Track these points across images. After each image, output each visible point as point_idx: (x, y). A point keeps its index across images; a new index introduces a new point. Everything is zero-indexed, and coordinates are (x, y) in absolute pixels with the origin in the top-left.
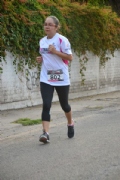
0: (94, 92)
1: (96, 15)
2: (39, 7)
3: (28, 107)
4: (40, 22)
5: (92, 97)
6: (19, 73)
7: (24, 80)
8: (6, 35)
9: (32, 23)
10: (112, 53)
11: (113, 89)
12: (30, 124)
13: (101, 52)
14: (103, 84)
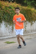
0: (29, 34)
1: (30, 10)
2: (13, 8)
3: (9, 38)
4: (13, 12)
5: (28, 35)
6: (6, 28)
7: (8, 30)
8: (3, 16)
9: (10, 13)
10: (34, 22)
11: (35, 33)
12: (9, 43)
13: (31, 22)
14: (31, 31)
